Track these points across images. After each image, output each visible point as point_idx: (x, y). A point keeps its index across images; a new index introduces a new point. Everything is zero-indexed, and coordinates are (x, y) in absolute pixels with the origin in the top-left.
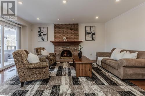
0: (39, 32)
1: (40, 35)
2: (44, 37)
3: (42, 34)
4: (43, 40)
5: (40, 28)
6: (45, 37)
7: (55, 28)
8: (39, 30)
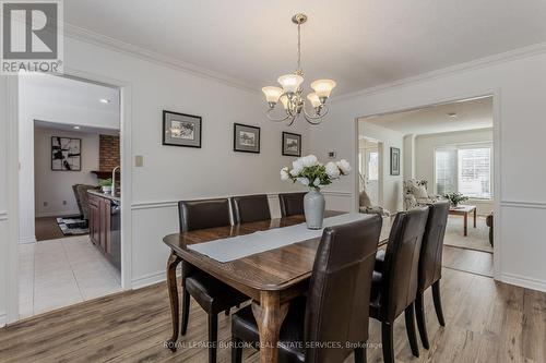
0: (54, 148)
1: (59, 156)
2: (70, 161)
3: (65, 154)
4: (68, 167)
5: (59, 139)
6: (73, 162)
7: (101, 143)
8: (56, 144)
